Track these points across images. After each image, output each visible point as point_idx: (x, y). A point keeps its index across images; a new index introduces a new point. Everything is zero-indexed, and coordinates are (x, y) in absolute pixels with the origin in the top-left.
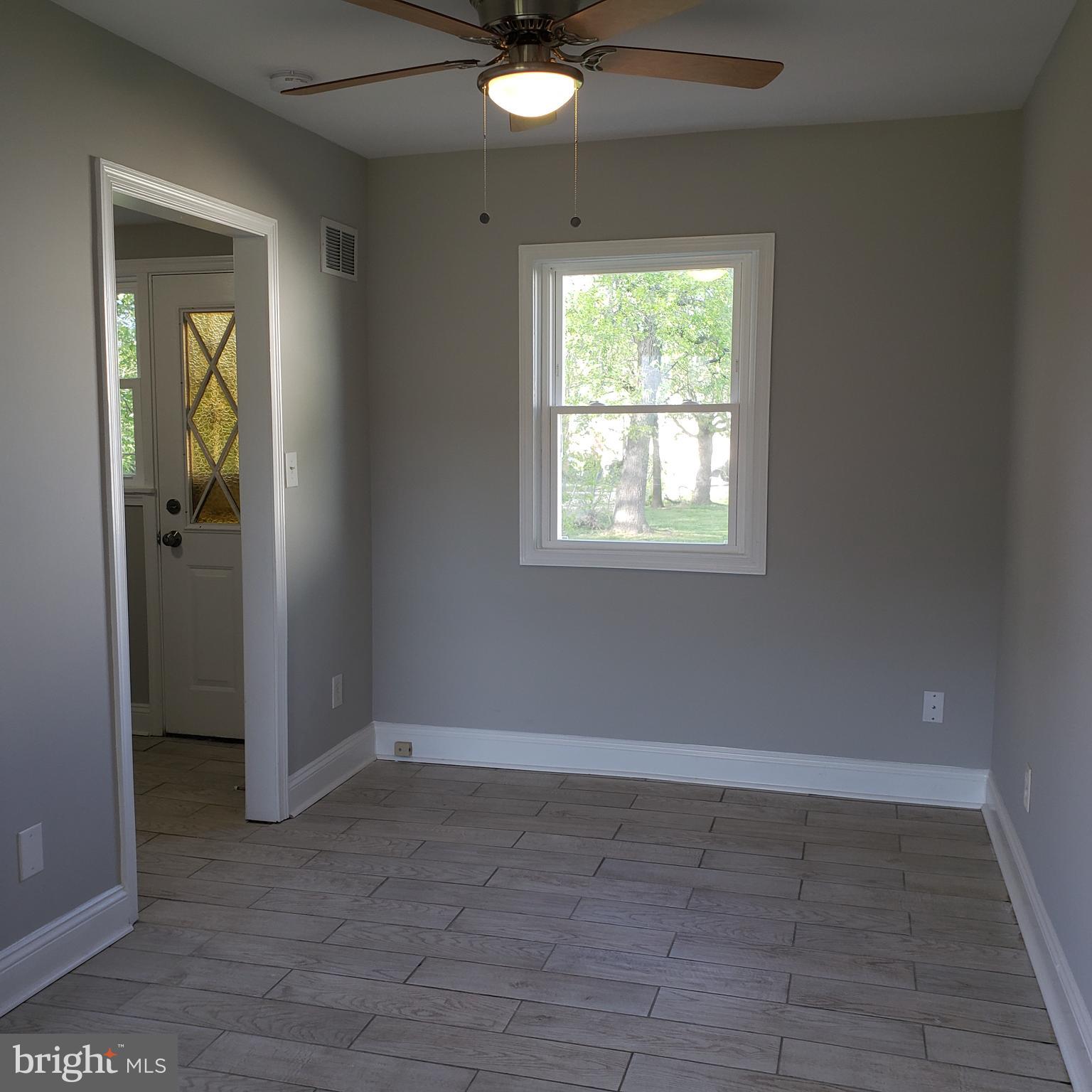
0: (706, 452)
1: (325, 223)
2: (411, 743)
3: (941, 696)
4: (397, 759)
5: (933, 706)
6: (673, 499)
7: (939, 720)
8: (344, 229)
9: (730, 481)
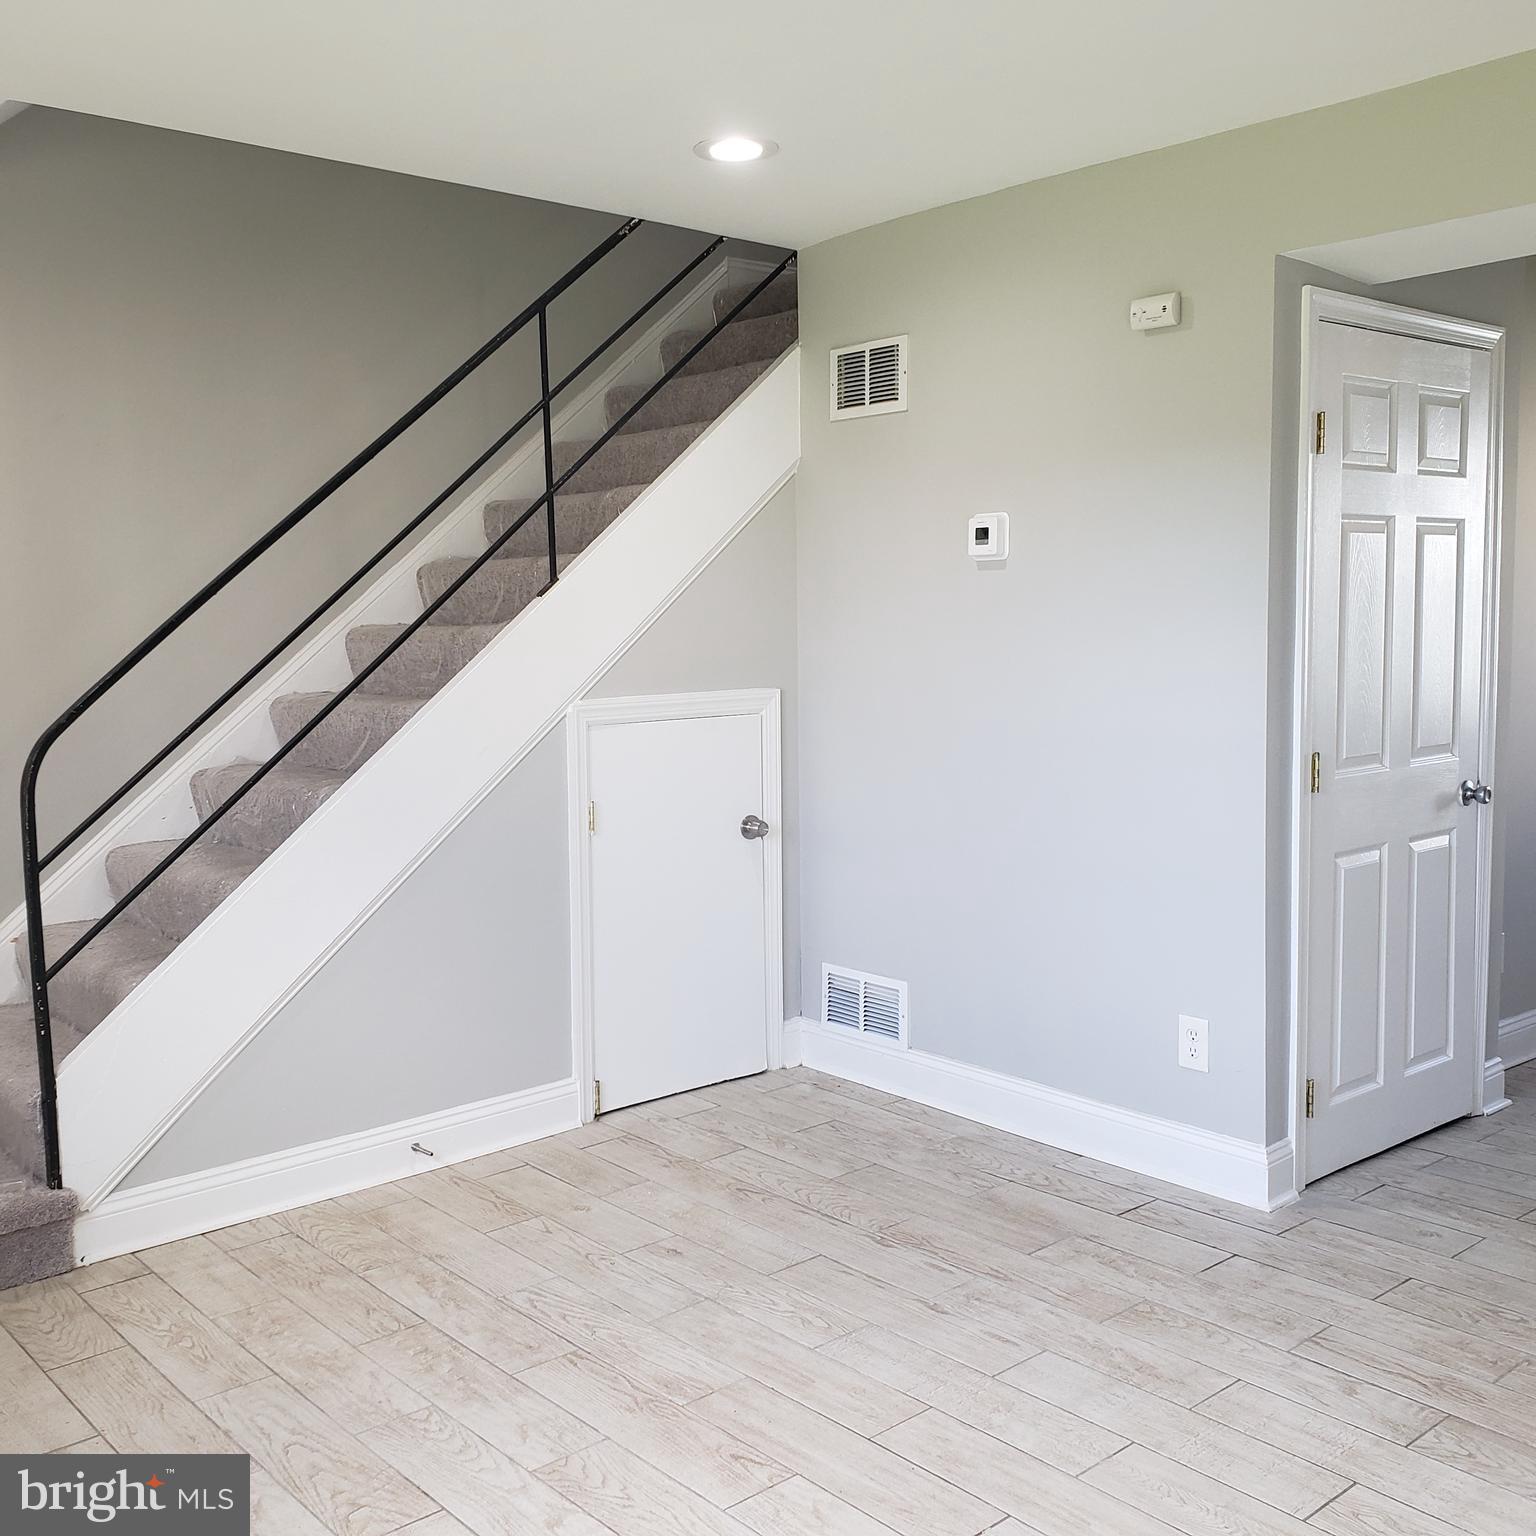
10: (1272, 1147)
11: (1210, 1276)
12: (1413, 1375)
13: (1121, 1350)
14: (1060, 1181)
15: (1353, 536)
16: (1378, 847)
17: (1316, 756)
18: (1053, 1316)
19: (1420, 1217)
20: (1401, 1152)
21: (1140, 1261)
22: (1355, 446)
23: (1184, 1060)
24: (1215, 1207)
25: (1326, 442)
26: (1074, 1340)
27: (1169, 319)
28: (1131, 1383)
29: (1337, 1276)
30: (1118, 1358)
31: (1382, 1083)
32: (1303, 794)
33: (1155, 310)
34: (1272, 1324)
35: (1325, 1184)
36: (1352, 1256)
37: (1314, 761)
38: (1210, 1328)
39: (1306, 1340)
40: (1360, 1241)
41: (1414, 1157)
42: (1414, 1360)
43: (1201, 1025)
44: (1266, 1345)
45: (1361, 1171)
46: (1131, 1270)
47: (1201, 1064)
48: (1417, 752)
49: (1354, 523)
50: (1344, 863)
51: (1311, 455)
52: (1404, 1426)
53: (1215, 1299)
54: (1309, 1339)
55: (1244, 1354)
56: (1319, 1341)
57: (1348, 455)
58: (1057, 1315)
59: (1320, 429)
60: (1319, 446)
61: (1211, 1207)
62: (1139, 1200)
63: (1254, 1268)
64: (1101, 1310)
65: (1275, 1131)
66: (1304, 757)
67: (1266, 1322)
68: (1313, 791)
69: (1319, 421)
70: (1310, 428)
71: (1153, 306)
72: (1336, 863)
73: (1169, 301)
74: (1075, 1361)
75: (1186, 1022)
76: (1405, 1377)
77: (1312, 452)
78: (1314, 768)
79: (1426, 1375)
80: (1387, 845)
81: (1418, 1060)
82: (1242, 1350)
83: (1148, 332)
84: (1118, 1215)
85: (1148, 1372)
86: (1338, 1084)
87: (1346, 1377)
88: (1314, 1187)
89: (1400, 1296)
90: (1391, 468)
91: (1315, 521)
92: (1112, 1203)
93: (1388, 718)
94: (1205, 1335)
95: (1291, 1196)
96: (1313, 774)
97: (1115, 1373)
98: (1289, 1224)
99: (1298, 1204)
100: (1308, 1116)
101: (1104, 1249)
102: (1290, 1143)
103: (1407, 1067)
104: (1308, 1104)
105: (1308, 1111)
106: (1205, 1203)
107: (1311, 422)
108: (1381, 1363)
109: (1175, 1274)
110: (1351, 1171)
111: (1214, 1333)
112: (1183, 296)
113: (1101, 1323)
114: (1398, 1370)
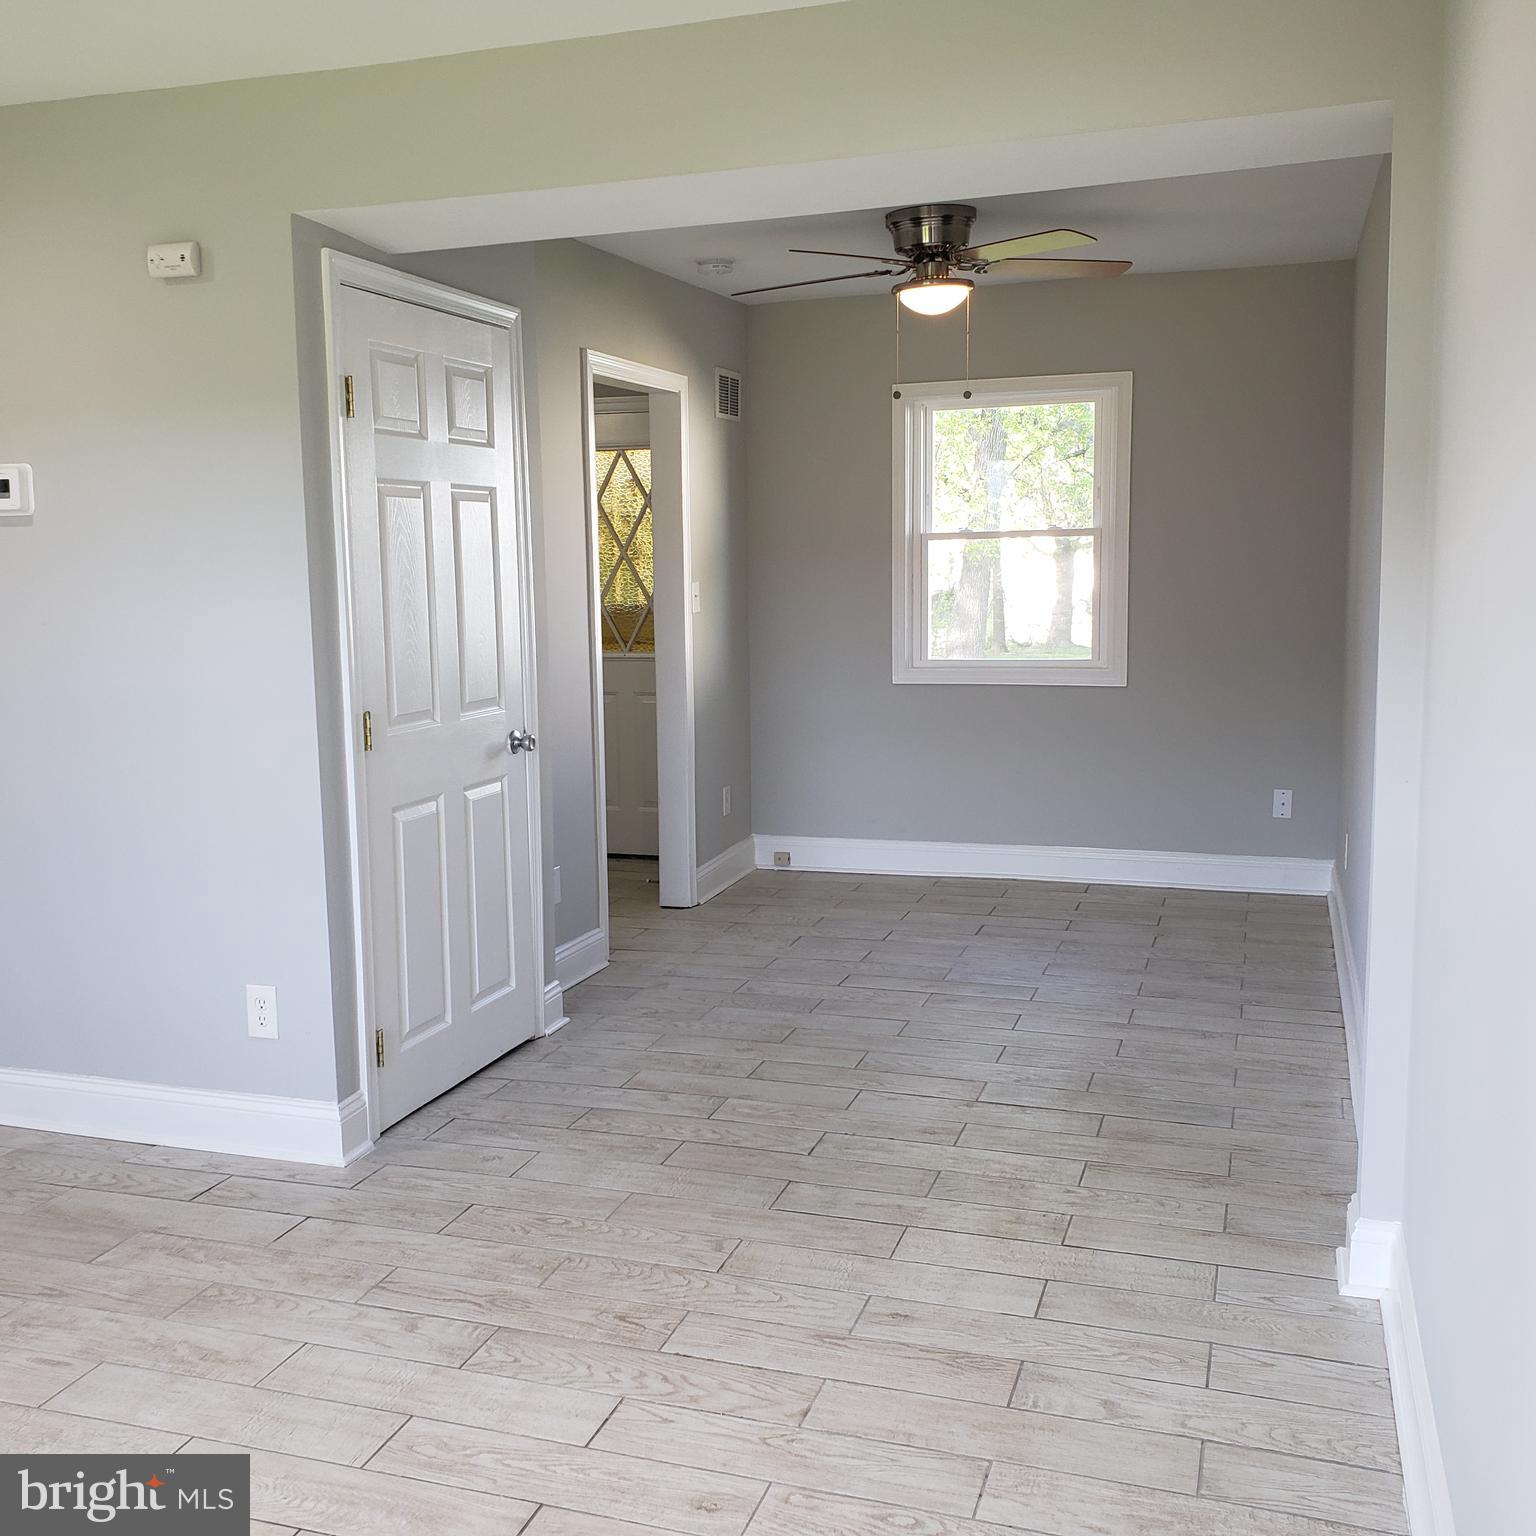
0: (1066, 576)
1: (719, 372)
2: (789, 854)
3: (1289, 793)
4: (776, 868)
5: (1282, 803)
6: (1021, 642)
7: (1288, 815)
8: (731, 375)
9: (1093, 614)
10: (346, 1101)
11: (280, 1246)
12: (469, 1298)
13: (185, 1342)
14: (129, 1176)
15: (389, 501)
16: (435, 798)
17: (367, 715)
18: (112, 1324)
19: (483, 1143)
20: (472, 1084)
21: (211, 1244)
22: (386, 411)
23: (255, 1030)
24: (292, 1173)
25: (355, 405)
26: (134, 1344)
27: (188, 268)
28: (194, 1374)
29: (408, 1218)
30: (182, 1352)
31: (450, 1021)
32: (356, 752)
33: (172, 258)
34: (341, 1279)
35: (400, 1129)
36: (420, 1195)
37: (365, 720)
38: (280, 1297)
39: (373, 1287)
40: (428, 1178)
41: (484, 1086)
42: (471, 1283)
43: (268, 992)
44: (334, 1301)
45: (432, 1109)
46: (200, 1255)
47: (271, 1031)
48: (465, 706)
49: (390, 486)
50: (401, 816)
51: (341, 419)
52: (459, 1349)
53: (286, 1266)
54: (377, 1286)
55: (312, 1315)
56: (385, 1285)
57: (379, 421)
58: (117, 1322)
59: (348, 392)
60: (348, 410)
61: (288, 1173)
62: (212, 1180)
63: (326, 1226)
64: (165, 1305)
65: (347, 1085)
66: (355, 716)
67: (335, 1279)
68: (366, 749)
69: (347, 385)
70: (339, 392)
71: (171, 254)
72: (394, 818)
73: (187, 250)
74: (134, 1366)
75: (253, 991)
76: (462, 1301)
77: (342, 415)
78: (365, 727)
79: (480, 1294)
80: (442, 796)
81: (483, 994)
82: (310, 1313)
83: (169, 280)
84: (189, 1201)
85: (212, 1358)
86: (408, 1030)
87: (408, 1314)
88: (388, 1134)
89: (462, 1224)
90: (422, 435)
91: (350, 484)
92: (185, 1188)
93: (436, 677)
94: (274, 1306)
95: (366, 1146)
96: (365, 733)
97: (178, 1368)
98: (362, 1174)
99: (374, 1153)
100: (379, 1066)
101: (172, 1240)
102: (362, 1095)
103: (473, 1003)
104: (378, 1054)
105: (379, 1061)
106: (281, 1170)
107: (338, 385)
108: (441, 1293)
109: (247, 1249)
110: (425, 1112)
111: (283, 1301)
112: (203, 246)
113: (165, 1318)
114: (457, 1296)
